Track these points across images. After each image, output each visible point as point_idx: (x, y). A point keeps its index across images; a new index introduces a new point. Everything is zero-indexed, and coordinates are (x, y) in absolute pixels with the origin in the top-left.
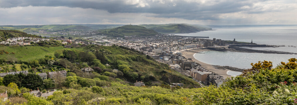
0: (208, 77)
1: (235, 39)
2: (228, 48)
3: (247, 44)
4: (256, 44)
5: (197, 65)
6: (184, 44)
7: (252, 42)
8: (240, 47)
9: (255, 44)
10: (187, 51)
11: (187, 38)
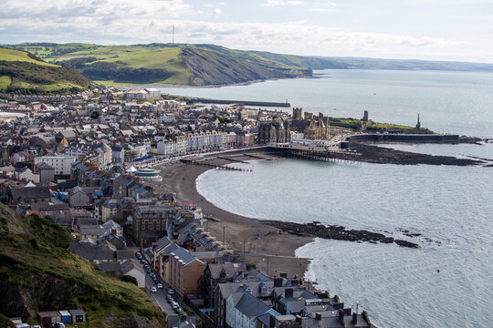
0: (205, 271)
1: (366, 113)
2: (336, 149)
3: (402, 132)
4: (432, 133)
5: (182, 221)
6: (182, 130)
7: (418, 125)
8: (379, 146)
9: (426, 131)
10: (186, 161)
11: (209, 106)
